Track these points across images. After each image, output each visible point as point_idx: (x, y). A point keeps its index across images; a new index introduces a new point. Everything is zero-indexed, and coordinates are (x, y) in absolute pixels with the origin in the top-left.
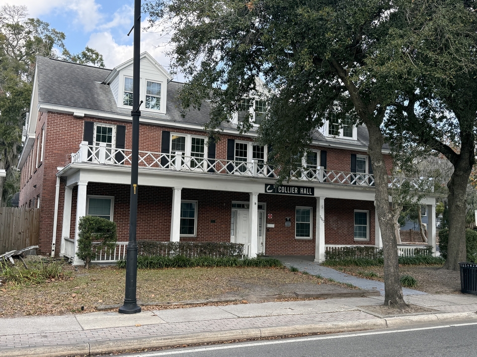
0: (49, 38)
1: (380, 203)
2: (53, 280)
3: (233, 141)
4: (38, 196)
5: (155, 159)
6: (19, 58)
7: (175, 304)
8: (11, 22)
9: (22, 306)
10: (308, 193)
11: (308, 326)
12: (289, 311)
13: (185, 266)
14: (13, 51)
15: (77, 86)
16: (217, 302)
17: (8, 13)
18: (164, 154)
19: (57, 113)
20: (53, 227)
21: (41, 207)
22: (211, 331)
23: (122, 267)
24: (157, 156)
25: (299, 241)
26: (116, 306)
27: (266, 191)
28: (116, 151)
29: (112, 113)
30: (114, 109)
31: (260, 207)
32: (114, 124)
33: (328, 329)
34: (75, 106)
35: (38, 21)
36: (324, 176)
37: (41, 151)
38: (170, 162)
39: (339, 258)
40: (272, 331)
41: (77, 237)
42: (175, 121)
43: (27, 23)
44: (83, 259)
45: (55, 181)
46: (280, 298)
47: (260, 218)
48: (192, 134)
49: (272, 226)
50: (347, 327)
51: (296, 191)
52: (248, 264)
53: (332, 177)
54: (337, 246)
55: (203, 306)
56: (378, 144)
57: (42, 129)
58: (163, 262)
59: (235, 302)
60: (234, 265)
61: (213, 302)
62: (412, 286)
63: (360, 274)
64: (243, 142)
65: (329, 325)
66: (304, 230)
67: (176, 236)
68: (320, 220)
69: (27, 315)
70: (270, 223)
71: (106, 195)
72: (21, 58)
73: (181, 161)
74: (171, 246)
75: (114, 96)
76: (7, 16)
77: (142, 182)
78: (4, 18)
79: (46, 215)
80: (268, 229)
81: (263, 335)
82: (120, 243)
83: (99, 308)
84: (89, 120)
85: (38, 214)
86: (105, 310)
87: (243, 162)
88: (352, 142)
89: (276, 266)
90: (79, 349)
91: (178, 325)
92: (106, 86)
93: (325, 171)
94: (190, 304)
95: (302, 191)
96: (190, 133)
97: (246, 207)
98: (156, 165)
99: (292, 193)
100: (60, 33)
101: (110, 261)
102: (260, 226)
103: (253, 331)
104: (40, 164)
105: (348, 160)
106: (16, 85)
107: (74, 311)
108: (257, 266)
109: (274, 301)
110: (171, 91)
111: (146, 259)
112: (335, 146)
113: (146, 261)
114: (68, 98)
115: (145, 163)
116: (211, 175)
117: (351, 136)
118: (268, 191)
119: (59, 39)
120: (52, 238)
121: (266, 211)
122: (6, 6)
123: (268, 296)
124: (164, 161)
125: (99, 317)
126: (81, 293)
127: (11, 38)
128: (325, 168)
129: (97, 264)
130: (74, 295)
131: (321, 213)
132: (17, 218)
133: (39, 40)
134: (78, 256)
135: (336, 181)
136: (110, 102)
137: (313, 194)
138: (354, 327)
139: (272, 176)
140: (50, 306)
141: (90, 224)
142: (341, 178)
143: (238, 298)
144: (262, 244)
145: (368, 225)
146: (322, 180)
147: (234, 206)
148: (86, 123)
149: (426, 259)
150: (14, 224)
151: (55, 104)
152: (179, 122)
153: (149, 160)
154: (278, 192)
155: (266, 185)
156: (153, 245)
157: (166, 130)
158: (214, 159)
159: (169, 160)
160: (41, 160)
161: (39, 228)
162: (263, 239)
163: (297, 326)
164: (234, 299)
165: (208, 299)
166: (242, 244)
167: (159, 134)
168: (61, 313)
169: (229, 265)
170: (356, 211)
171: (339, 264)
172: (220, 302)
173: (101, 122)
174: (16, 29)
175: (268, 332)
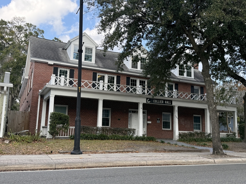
0: (36, 32)
1: (209, 99)
2: (36, 142)
3: (129, 78)
4: (29, 106)
5: (89, 84)
6: (20, 43)
7: (100, 151)
8: (17, 25)
9: (20, 151)
10: (169, 104)
11: (172, 161)
12: (161, 156)
13: (105, 139)
14: (18, 40)
15: (50, 50)
16: (122, 152)
17: (16, 20)
18: (94, 82)
19: (40, 63)
20: (36, 121)
21: (31, 110)
22: (120, 161)
23: (72, 139)
24: (90, 83)
25: (164, 131)
26: (69, 151)
27: (147, 102)
28: (70, 79)
29: (68, 62)
30: (69, 61)
31: (143, 113)
32: (69, 69)
33: (183, 162)
34: (49, 59)
35: (31, 24)
36: (177, 95)
37: (31, 83)
38: (97, 86)
39: (186, 138)
40: (153, 162)
41: (49, 123)
42: (99, 67)
43: (25, 25)
44: (52, 135)
45: (38, 97)
46: (156, 151)
47: (144, 119)
48: (108, 74)
49: (150, 122)
50: (193, 162)
51: (163, 102)
52: (138, 139)
53: (181, 95)
54: (185, 132)
55: (115, 153)
56: (207, 68)
57: (32, 72)
58: (93, 137)
59: (132, 152)
60: (130, 139)
61: (121, 152)
62: (226, 149)
63: (198, 144)
64: (135, 79)
65: (184, 161)
66: (166, 125)
67: (100, 124)
68: (176, 118)
69: (22, 154)
70: (149, 121)
71: (64, 105)
72: (22, 43)
73: (103, 85)
74: (97, 129)
75: (69, 55)
76: (16, 22)
77: (83, 95)
78: (14, 23)
79: (33, 114)
80: (148, 124)
81: (148, 164)
82: (71, 127)
83: (60, 152)
84: (55, 66)
85: (29, 114)
86: (64, 153)
87: (135, 87)
88: (191, 79)
89: (153, 140)
90: (50, 166)
91: (102, 158)
92: (65, 50)
93: (178, 92)
94: (108, 152)
95: (166, 102)
96: (107, 74)
97: (136, 112)
98: (90, 87)
99: (160, 103)
100: (41, 30)
101: (66, 136)
102: (144, 123)
103: (143, 161)
104: (31, 89)
105: (190, 89)
106: (19, 55)
107: (47, 153)
108: (142, 140)
109: (153, 152)
110: (97, 54)
111: (85, 135)
112: (182, 81)
113: (85, 136)
114: (46, 55)
115: (84, 86)
116: (118, 93)
117: (191, 76)
118: (148, 102)
119: (41, 33)
120: (36, 127)
121: (146, 115)
122: (15, 17)
123: (150, 150)
124: (94, 85)
125: (60, 155)
126: (51, 146)
127: (17, 33)
128: (178, 91)
129: (59, 138)
130: (47, 147)
131: (176, 114)
132: (18, 116)
133: (31, 34)
134: (49, 133)
135: (184, 98)
136: (66, 57)
137: (172, 104)
138: (197, 162)
139: (150, 94)
140: (34, 151)
141: (56, 116)
142: (186, 96)
143: (133, 150)
144: (145, 132)
145: (201, 123)
146: (176, 97)
147: (130, 112)
148: (54, 68)
149: (233, 139)
150: (16, 119)
151: (39, 58)
152: (102, 68)
153: (86, 85)
154: (153, 103)
155: (147, 99)
156: (88, 129)
157: (95, 72)
158: (120, 85)
159: (96, 84)
160: (31, 87)
161: (29, 121)
162: (145, 130)
163: (166, 161)
164: (131, 150)
165: (117, 150)
166: (134, 129)
167: (91, 74)
168: (40, 154)
169: (128, 140)
170: (194, 115)
171: (187, 141)
172: (124, 151)
173: (62, 67)
174: (20, 28)
175: (151, 162)
